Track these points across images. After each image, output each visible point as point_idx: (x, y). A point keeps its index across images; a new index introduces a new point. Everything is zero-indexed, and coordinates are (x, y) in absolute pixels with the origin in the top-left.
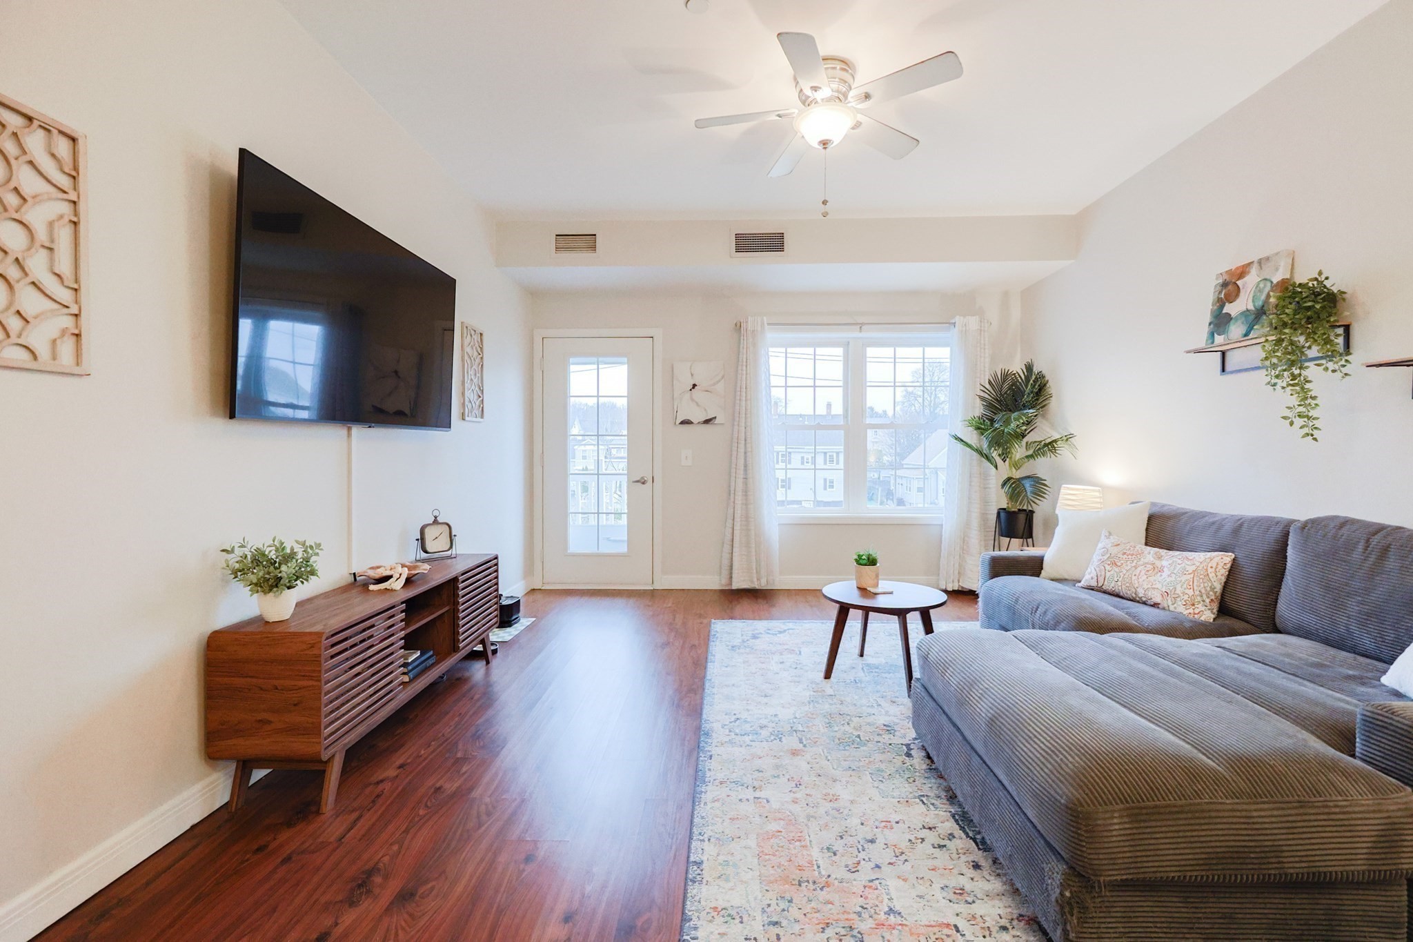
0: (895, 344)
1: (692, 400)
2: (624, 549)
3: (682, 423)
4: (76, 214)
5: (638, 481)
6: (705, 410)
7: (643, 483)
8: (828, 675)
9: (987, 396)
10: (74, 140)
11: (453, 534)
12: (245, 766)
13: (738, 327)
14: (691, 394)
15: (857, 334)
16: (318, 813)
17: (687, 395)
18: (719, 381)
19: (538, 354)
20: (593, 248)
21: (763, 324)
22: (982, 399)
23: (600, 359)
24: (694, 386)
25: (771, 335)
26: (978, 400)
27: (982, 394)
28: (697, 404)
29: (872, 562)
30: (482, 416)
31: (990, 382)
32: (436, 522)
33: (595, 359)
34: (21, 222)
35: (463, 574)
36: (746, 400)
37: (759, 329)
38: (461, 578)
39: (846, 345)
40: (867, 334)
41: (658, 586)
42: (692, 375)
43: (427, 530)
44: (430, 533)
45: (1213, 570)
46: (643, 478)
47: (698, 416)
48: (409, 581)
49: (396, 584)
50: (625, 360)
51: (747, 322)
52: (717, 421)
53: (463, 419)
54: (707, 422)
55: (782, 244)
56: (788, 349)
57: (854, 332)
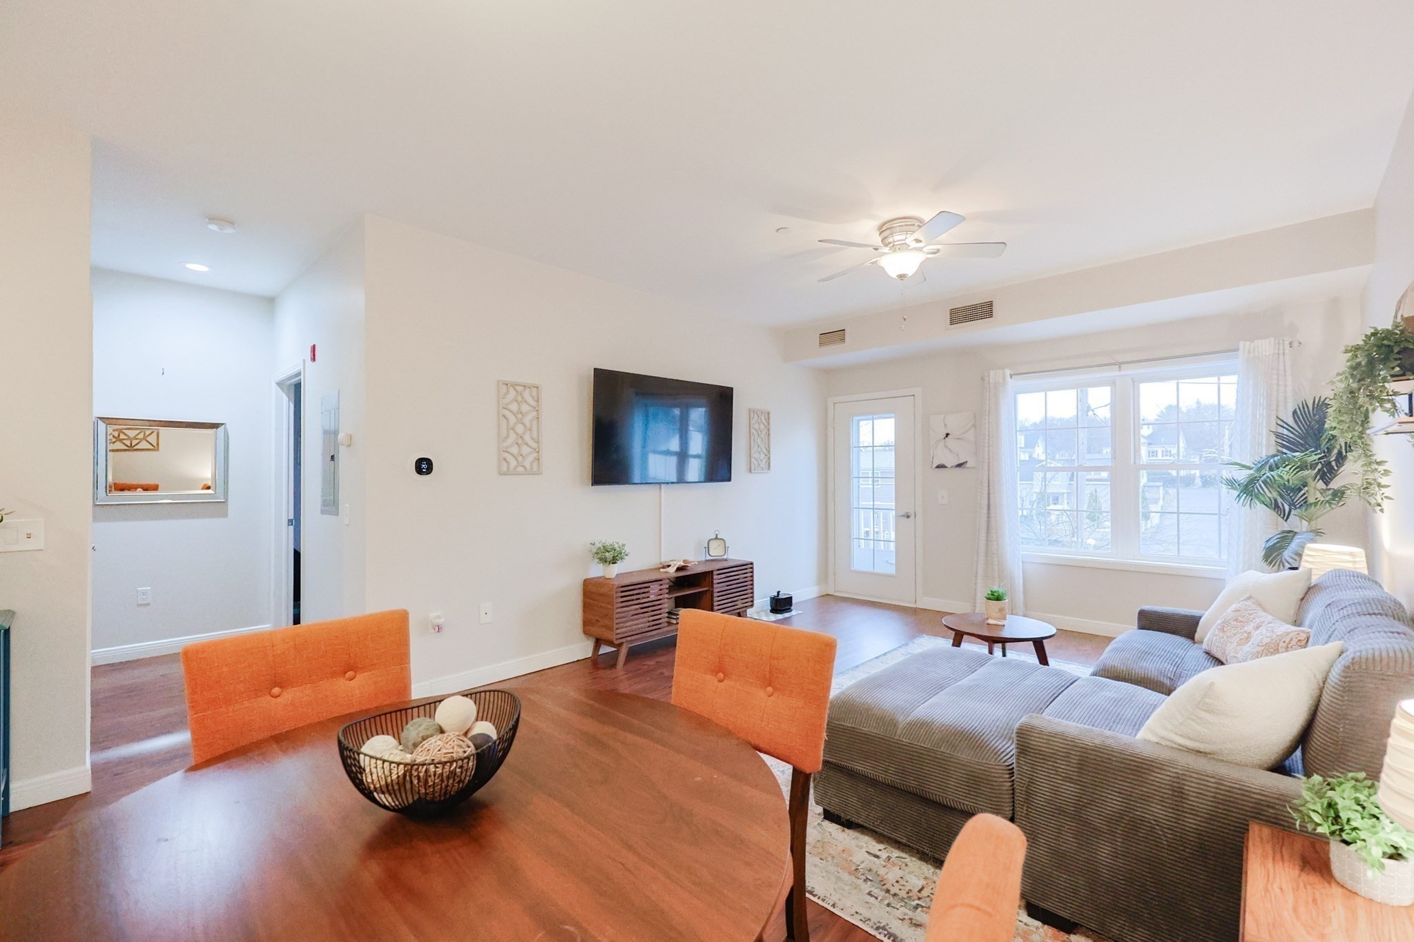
0: (1178, 377)
1: (946, 446)
2: (892, 570)
3: (938, 467)
4: (538, 415)
5: (904, 516)
6: (958, 456)
7: (908, 517)
9: (1285, 432)
10: (537, 387)
11: (727, 546)
12: (598, 642)
13: (983, 381)
14: (945, 442)
15: (1119, 373)
16: (615, 668)
17: (941, 443)
18: (967, 431)
19: (830, 416)
20: (843, 340)
21: (1004, 378)
22: (1278, 435)
23: (875, 417)
24: (947, 435)
25: (1012, 383)
26: (1273, 438)
27: (1280, 430)
28: (950, 450)
30: (769, 469)
31: (1295, 412)
32: (716, 538)
33: (871, 417)
34: (522, 423)
35: (718, 570)
36: (989, 447)
37: (1001, 381)
38: (715, 573)
39: (1113, 383)
41: (920, 605)
42: (945, 425)
43: (711, 542)
44: (713, 544)
45: (1285, 645)
46: (907, 513)
47: (950, 461)
48: (679, 569)
49: (672, 570)
50: (893, 415)
51: (989, 376)
52: (968, 465)
53: (750, 472)
54: (959, 465)
55: (991, 312)
56: (1049, 393)
57: (1113, 373)
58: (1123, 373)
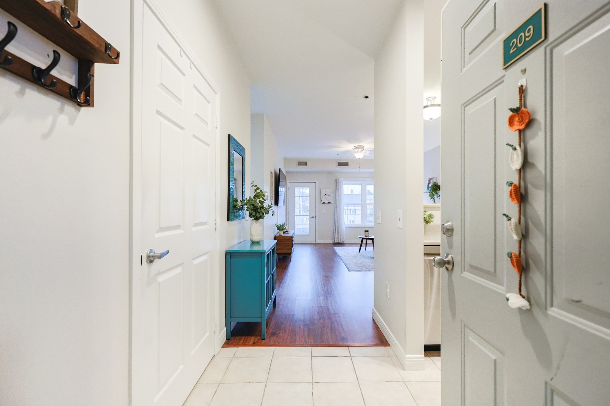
3: (323, 203)
6: (328, 200)
7: (313, 218)
8: (359, 252)
13: (336, 181)
17: (324, 197)
18: (332, 193)
20: (306, 165)
21: (342, 180)
24: (326, 194)
25: (344, 182)
28: (326, 199)
29: (368, 231)
33: (302, 187)
36: (338, 198)
39: (362, 184)
40: (367, 182)
41: (317, 242)
42: (325, 192)
46: (313, 216)
47: (326, 202)
50: (309, 187)
51: (338, 179)
52: (331, 203)
54: (329, 203)
55: (348, 165)
56: (348, 185)
57: (363, 182)
58: (366, 182)
